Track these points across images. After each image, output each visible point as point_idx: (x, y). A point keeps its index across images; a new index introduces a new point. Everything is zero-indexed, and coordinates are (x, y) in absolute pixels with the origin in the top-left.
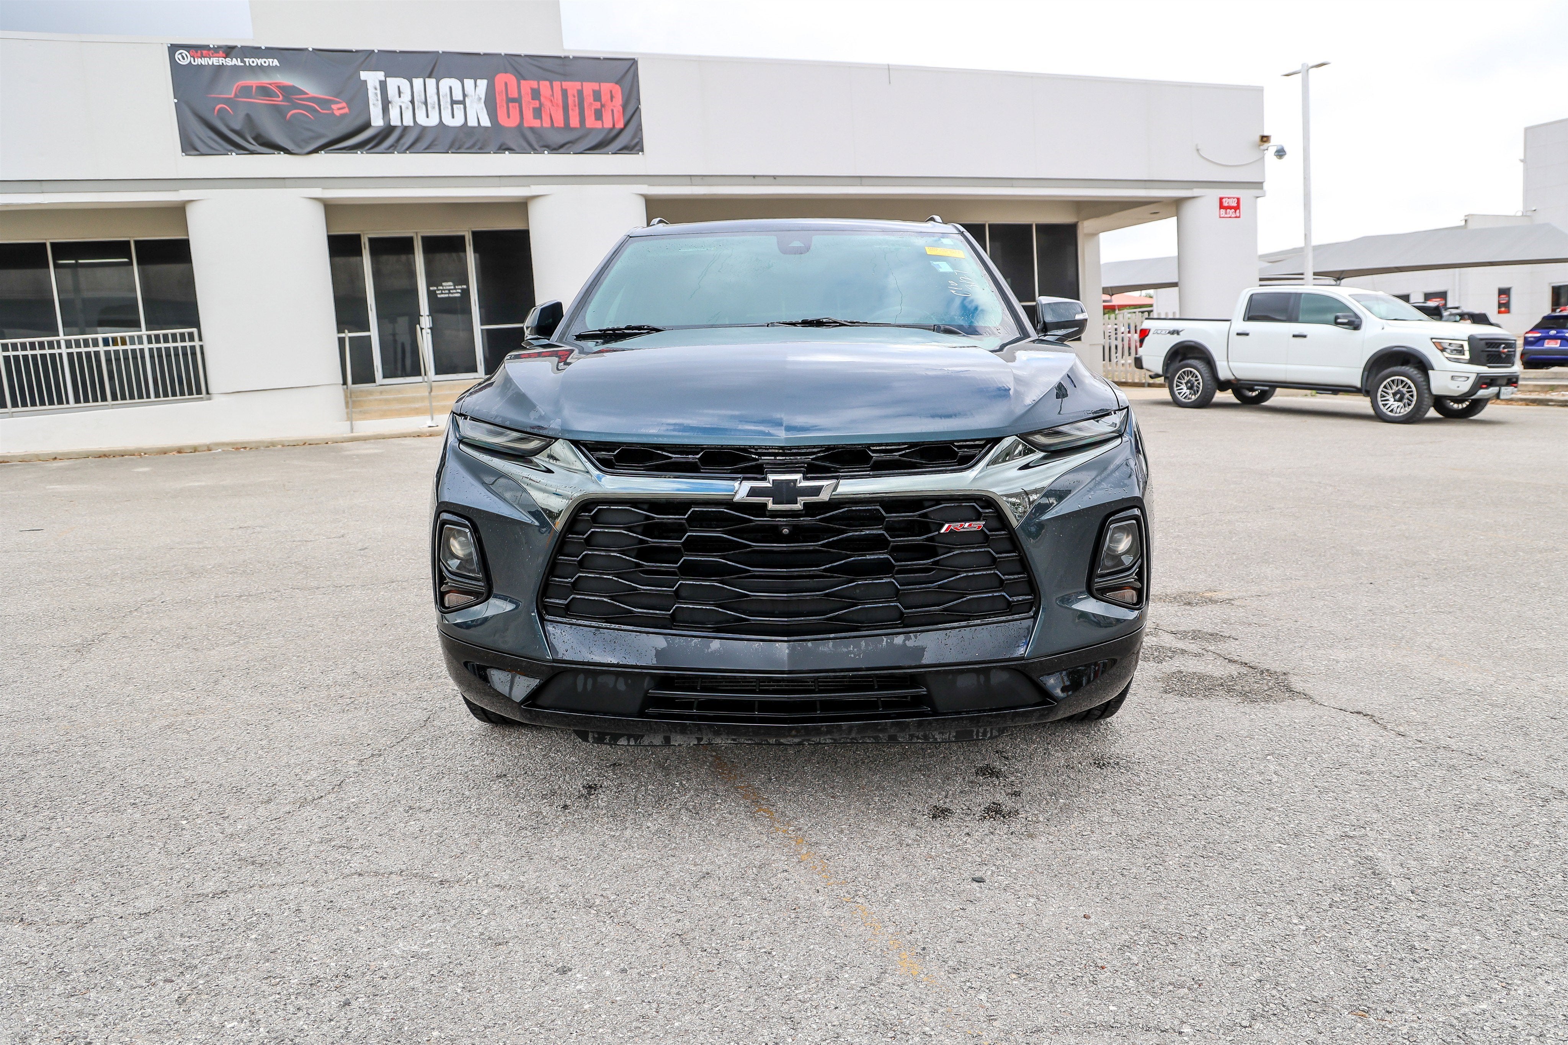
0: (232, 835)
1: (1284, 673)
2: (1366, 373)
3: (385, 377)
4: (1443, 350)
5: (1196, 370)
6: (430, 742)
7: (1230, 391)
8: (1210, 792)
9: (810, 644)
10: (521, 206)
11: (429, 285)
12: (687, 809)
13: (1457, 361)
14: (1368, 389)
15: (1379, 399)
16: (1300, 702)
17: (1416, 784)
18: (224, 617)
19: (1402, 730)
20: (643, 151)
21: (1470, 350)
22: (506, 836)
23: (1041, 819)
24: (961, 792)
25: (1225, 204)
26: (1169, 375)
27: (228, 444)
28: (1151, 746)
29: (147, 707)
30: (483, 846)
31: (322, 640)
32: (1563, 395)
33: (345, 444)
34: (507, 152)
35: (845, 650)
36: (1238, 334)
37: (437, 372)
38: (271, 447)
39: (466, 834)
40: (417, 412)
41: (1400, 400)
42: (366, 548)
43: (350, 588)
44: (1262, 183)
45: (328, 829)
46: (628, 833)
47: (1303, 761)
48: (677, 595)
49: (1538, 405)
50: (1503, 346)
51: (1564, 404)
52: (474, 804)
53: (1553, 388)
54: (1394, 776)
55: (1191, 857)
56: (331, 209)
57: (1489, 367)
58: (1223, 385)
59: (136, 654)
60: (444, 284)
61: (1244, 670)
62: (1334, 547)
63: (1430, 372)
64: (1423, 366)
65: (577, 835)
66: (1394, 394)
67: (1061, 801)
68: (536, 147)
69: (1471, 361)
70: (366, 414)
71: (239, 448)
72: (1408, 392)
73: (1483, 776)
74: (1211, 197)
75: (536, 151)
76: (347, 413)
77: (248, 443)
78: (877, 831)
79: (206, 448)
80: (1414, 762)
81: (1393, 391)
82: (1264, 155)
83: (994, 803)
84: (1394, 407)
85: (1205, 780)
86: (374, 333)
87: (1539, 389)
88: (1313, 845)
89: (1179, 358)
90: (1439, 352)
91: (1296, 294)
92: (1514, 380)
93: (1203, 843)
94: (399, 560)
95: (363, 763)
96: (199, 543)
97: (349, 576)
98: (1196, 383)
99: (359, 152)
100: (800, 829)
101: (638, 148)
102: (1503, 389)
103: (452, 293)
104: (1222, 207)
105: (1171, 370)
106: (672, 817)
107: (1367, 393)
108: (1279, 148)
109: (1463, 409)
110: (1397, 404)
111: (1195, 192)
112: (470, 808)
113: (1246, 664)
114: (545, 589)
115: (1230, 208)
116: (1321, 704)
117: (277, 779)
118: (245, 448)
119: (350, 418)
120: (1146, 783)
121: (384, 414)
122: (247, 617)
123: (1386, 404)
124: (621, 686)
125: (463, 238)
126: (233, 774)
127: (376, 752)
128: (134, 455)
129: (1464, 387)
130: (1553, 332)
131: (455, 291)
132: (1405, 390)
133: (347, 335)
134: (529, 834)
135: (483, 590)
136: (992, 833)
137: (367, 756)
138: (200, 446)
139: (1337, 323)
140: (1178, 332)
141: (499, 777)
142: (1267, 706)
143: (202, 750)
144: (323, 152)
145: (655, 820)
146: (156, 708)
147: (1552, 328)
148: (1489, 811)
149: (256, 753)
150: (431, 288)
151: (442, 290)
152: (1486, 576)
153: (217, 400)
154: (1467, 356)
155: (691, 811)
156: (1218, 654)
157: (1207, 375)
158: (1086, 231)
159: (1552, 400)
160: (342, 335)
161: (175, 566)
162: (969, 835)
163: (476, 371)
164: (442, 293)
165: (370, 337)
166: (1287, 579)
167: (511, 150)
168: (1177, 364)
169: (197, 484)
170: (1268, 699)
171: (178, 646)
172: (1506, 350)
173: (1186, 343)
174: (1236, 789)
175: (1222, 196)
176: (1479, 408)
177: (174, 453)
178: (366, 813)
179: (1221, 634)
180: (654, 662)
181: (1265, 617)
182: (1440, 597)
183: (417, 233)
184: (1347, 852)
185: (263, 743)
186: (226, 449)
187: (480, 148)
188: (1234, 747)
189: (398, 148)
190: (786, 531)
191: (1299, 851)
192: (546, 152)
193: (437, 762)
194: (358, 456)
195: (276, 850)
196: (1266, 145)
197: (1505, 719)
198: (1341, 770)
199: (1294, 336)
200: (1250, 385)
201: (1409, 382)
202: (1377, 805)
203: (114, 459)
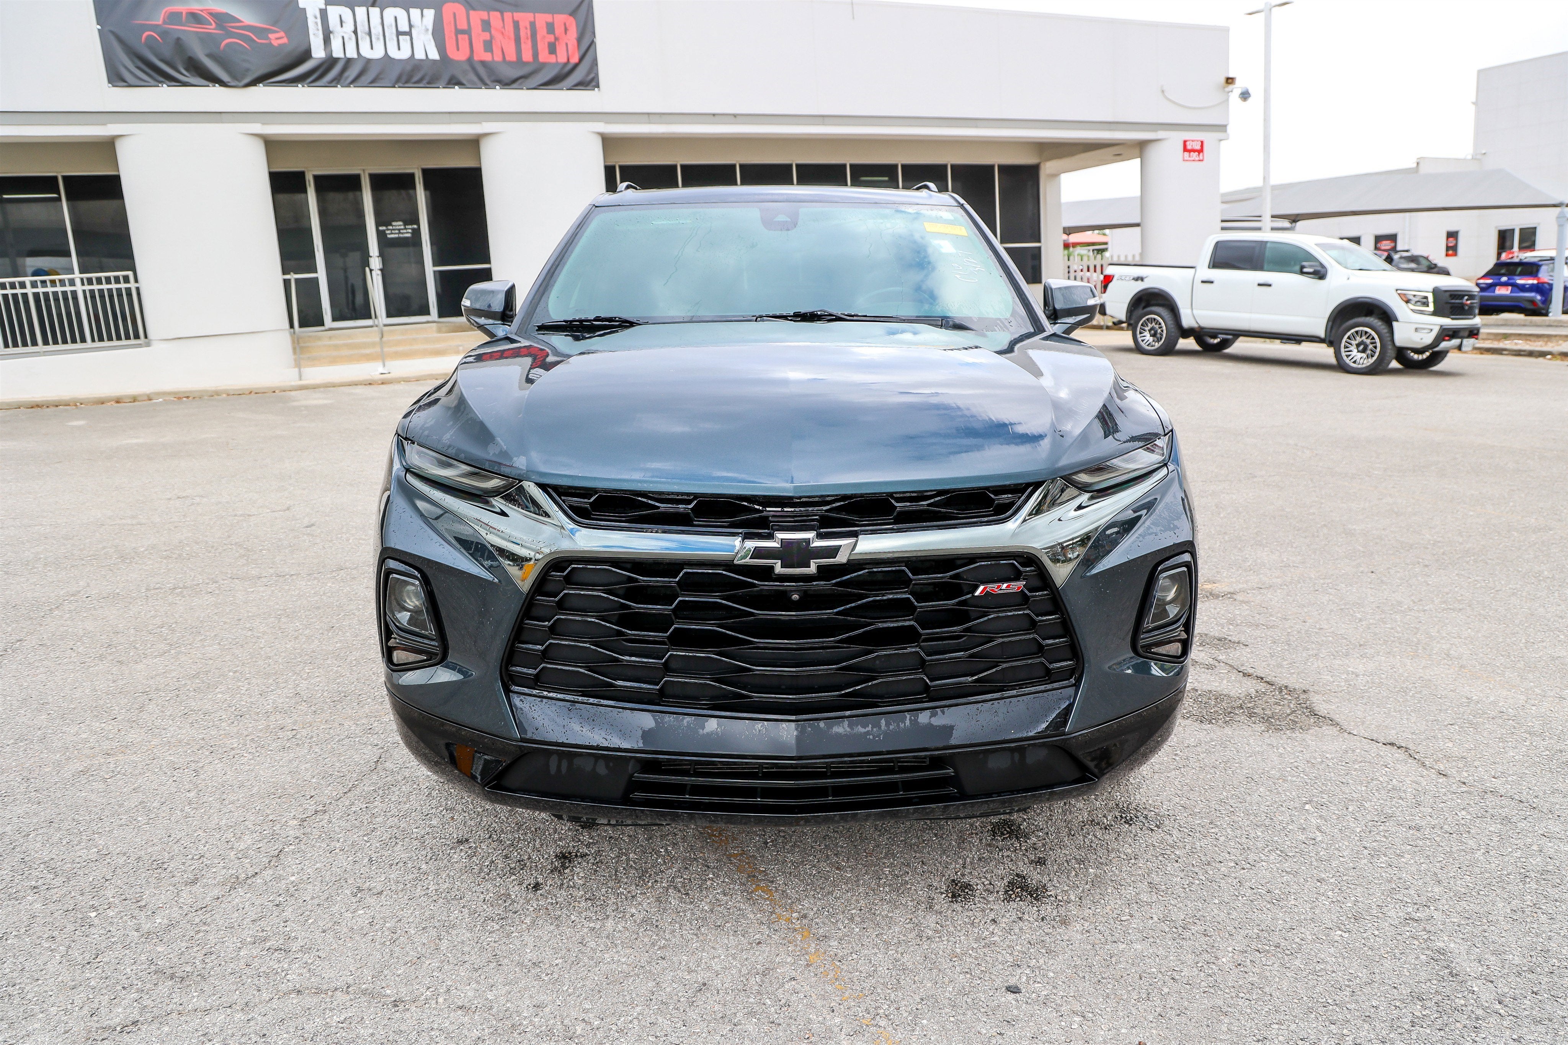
0: (149, 933)
1: (1304, 691)
2: (1330, 324)
3: (334, 319)
4: (1408, 301)
5: (1160, 318)
6: (381, 792)
7: (1192, 338)
8: (1252, 857)
9: (822, 724)
10: (473, 144)
11: (378, 224)
13: (1422, 312)
14: (1332, 339)
15: (1343, 350)
16: (1329, 731)
17: (1472, 843)
18: (154, 617)
19: (1443, 769)
20: (598, 86)
21: (1435, 302)
22: (471, 930)
23: (1073, 898)
24: (980, 859)
25: (1189, 147)
26: (1132, 322)
27: (169, 393)
28: (1179, 793)
29: (60, 745)
30: (444, 945)
31: (261, 648)
32: (1516, 344)
33: (293, 393)
34: (456, 87)
35: (863, 730)
36: (1203, 282)
37: (389, 315)
38: (216, 397)
39: (424, 929)
40: (369, 358)
41: (1364, 351)
42: (313, 525)
43: (294, 577)
44: (1225, 126)
45: (262, 923)
47: (1345, 812)
48: (667, 668)
49: (1493, 353)
50: (1466, 298)
51: (1517, 353)
52: (432, 883)
53: (1506, 336)
54: (1446, 832)
55: (1246, 952)
56: (272, 145)
57: (1453, 319)
58: (1186, 333)
59: (52, 669)
60: (394, 223)
61: (1262, 687)
62: (1325, 525)
63: (1395, 324)
64: (1387, 317)
65: (552, 927)
66: (1358, 345)
67: (1091, 870)
68: (488, 82)
69: (1435, 313)
70: (315, 361)
71: (182, 397)
72: (1372, 343)
73: (1542, 832)
74: (1176, 138)
75: (487, 86)
76: (295, 360)
77: (191, 392)
78: (891, 917)
79: (146, 398)
80: (1464, 813)
81: (1357, 342)
82: (1228, 97)
83: (1017, 875)
84: (1357, 358)
85: (1244, 840)
86: (321, 275)
87: (1492, 337)
88: (1376, 933)
89: (1143, 304)
90: (1404, 304)
91: (1262, 242)
92: (1476, 332)
93: (1256, 931)
94: (348, 540)
95: (305, 823)
96: (133, 517)
97: (293, 561)
98: (1159, 331)
99: (300, 85)
100: (805, 916)
101: (594, 84)
102: (1465, 341)
103: (402, 233)
104: (1185, 149)
105: (1134, 317)
107: (1331, 344)
108: (1244, 90)
109: (1423, 360)
110: (1360, 355)
111: (1160, 134)
112: (428, 888)
113: (1262, 678)
114: (510, 657)
115: (1194, 151)
116: (1350, 733)
117: (206, 849)
118: (188, 397)
119: (298, 365)
120: (1181, 844)
121: (334, 361)
122: (181, 617)
123: (1350, 355)
124: (602, 769)
125: (412, 176)
126: (155, 841)
127: (320, 808)
128: (69, 405)
129: (1428, 339)
130: (1504, 279)
131: (405, 231)
132: (1368, 341)
133: (293, 277)
134: (497, 927)
135: (438, 650)
136: (1020, 918)
137: (310, 814)
138: (140, 395)
139: (1302, 273)
140: (1142, 279)
141: (460, 842)
142: (1294, 735)
143: (121, 806)
144: (261, 85)
146: (70, 746)
147: (1504, 275)
148: (1559, 881)
149: (182, 811)
150: (381, 228)
151: (392, 230)
152: (1486, 563)
153: (156, 346)
154: (1431, 308)
156: (1231, 666)
157: (1170, 322)
158: (1048, 171)
159: (1505, 350)
160: (287, 277)
161: (104, 548)
162: (996, 922)
163: (428, 313)
164: (392, 233)
165: (317, 279)
166: (1285, 567)
167: (461, 84)
168: (1140, 311)
169: (134, 441)
170: (1293, 725)
171: (101, 658)
172: (1469, 302)
173: (1150, 290)
174: (1278, 852)
175: (1186, 138)
176: (1440, 359)
177: (112, 403)
178: (308, 898)
179: (1230, 638)
180: (640, 745)
181: (1271, 615)
182: (1446, 590)
183: (364, 170)
184: (1416, 942)
185: (192, 795)
186: (167, 399)
187: (429, 83)
188: (1268, 793)
189: (342, 81)
190: (795, 597)
191: (1363, 941)
192: (497, 87)
193: (390, 823)
194: (306, 407)
195: (200, 956)
196: (1231, 87)
197: (1548, 753)
198: (1387, 824)
199: (1259, 285)
200: (1214, 333)
201: (1373, 333)
202: (1435, 874)
203: (48, 410)
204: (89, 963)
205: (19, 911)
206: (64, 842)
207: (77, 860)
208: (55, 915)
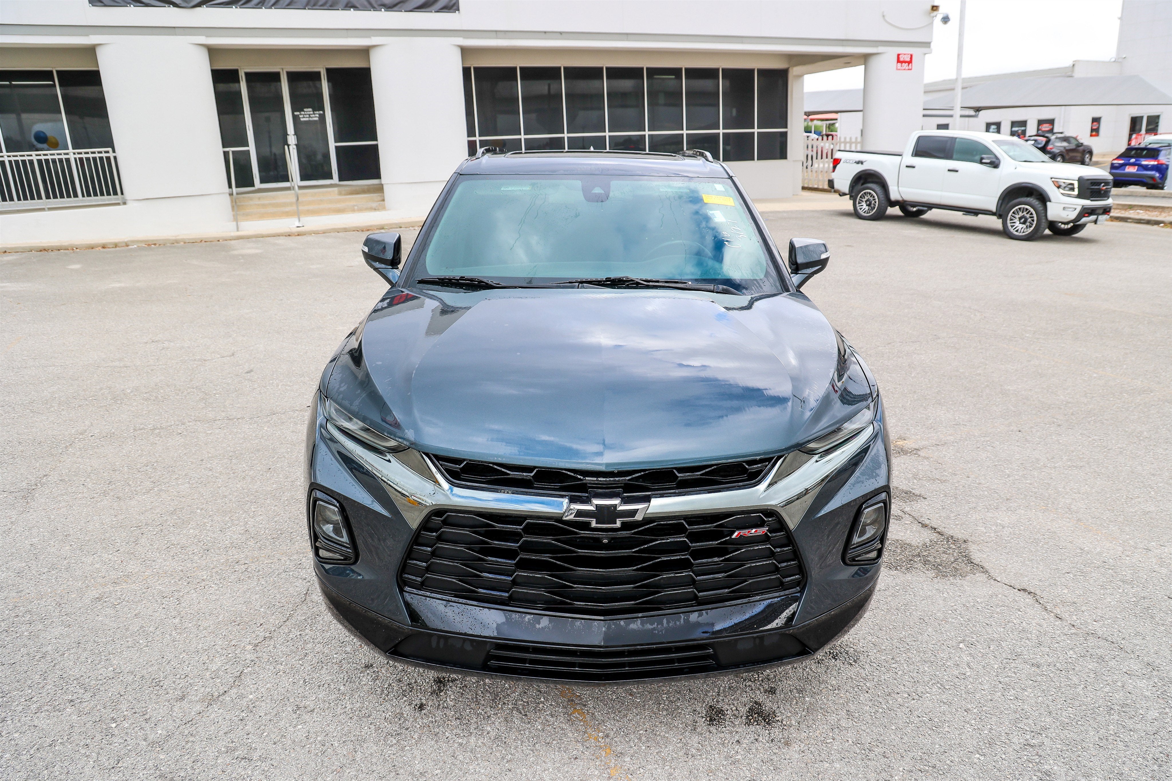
0: (153, 743)
1: (965, 541)
2: (1000, 201)
3: (262, 181)
4: (1059, 187)
5: (873, 192)
6: (310, 622)
7: (898, 207)
8: (920, 689)
9: (622, 623)
10: (365, 52)
11: (293, 110)
12: (518, 709)
13: (1069, 196)
14: (1001, 213)
15: (1009, 221)
16: (980, 577)
17: (1075, 680)
18: (141, 456)
19: (1059, 612)
20: (458, 10)
21: (1079, 188)
22: (376, 744)
23: (793, 722)
24: (730, 688)
25: (901, 59)
26: (853, 194)
27: (141, 241)
28: (872, 631)
29: (80, 574)
30: (359, 756)
31: (219, 487)
32: (1138, 213)
33: (233, 242)
34: (352, 9)
35: (651, 627)
36: (907, 166)
37: (303, 178)
38: (176, 244)
39: (344, 742)
40: (288, 214)
41: (1024, 223)
42: (251, 371)
43: (240, 421)
44: (930, 43)
45: (232, 735)
46: (473, 739)
47: (987, 650)
48: (514, 583)
49: (1120, 221)
50: (1103, 184)
51: (1139, 221)
52: (348, 703)
53: (1131, 207)
54: (1058, 669)
55: (912, 771)
56: (213, 52)
57: (1091, 201)
58: (893, 204)
59: (71, 503)
60: (305, 110)
61: (935, 536)
62: (987, 386)
63: (1048, 204)
64: (1043, 198)
65: (433, 743)
66: (1020, 219)
67: (807, 699)
68: (376, 6)
69: (1079, 196)
70: (248, 216)
71: (151, 245)
72: (1031, 217)
73: (1125, 670)
74: (892, 52)
75: (375, 9)
76: (234, 216)
77: (157, 240)
78: (667, 737)
79: (124, 244)
80: (1071, 652)
81: (1019, 216)
82: (933, 21)
83: (756, 703)
84: (1018, 227)
85: (915, 674)
86: (252, 148)
87: (1120, 207)
88: (1004, 756)
89: (862, 182)
90: (1056, 189)
91: (952, 138)
92: (1108, 210)
93: (920, 754)
94: (278, 386)
95: (258, 648)
96: (120, 360)
97: (239, 405)
98: (873, 202)
99: (234, 7)
100: (607, 736)
101: (455, 8)
102: (1100, 217)
103: (312, 117)
104: (899, 61)
105: (855, 190)
106: (506, 720)
107: (1000, 216)
108: (945, 15)
109: (1068, 229)
110: (1021, 226)
111: (880, 49)
112: (346, 707)
113: (935, 529)
114: (403, 568)
115: (905, 62)
116: (995, 580)
117: (189, 669)
118: (155, 244)
119: (236, 219)
120: (870, 677)
121: (263, 216)
122: (160, 456)
123: (1014, 226)
124: (468, 647)
125: (319, 74)
126: (153, 662)
127: (267, 635)
128: (68, 249)
129: (1073, 215)
130: (1133, 160)
131: (314, 116)
132: (1028, 216)
133: (231, 150)
134: (394, 741)
135: (352, 556)
136: (756, 740)
137: (260, 640)
138: (119, 243)
139: (981, 163)
140: (862, 163)
141: (367, 667)
142: (955, 581)
143: (127, 630)
144: (204, 6)
145: (493, 723)
146: (88, 575)
147: (1132, 157)
148: (1133, 713)
149: (171, 635)
150: (296, 113)
151: (304, 115)
152: (1103, 423)
153: (130, 205)
154: (1076, 192)
155: (521, 713)
156: (913, 517)
157: (882, 196)
158: (795, 73)
159: (1130, 218)
160: (227, 149)
161: (101, 389)
162: (739, 742)
163: (332, 178)
164: (304, 117)
165: (249, 151)
166: (957, 425)
167: (355, 7)
168: (859, 187)
169: (117, 285)
170: (956, 572)
171: (105, 493)
172: (1104, 188)
173: (868, 172)
174: (939, 685)
175: (899, 52)
176: (1080, 229)
177: (100, 248)
178: (262, 714)
179: (914, 491)
180: (495, 634)
181: (944, 471)
182: (1072, 449)
183: (283, 69)
184: (1031, 765)
185: (177, 621)
186: (140, 245)
187: (331, 6)
188: (934, 633)
189: (266, 4)
190: (605, 541)
191: (994, 764)
192: (383, 10)
193: (317, 649)
194: (243, 256)
195: (189, 762)
196: (935, 13)
197: (1135, 599)
198: (1017, 662)
199: (949, 170)
200: (914, 204)
201: (1032, 210)
202: (1048, 706)
203: (52, 253)
204: (113, 768)
205: (62, 721)
206: (89, 661)
207: (100, 678)
208: (87, 725)
